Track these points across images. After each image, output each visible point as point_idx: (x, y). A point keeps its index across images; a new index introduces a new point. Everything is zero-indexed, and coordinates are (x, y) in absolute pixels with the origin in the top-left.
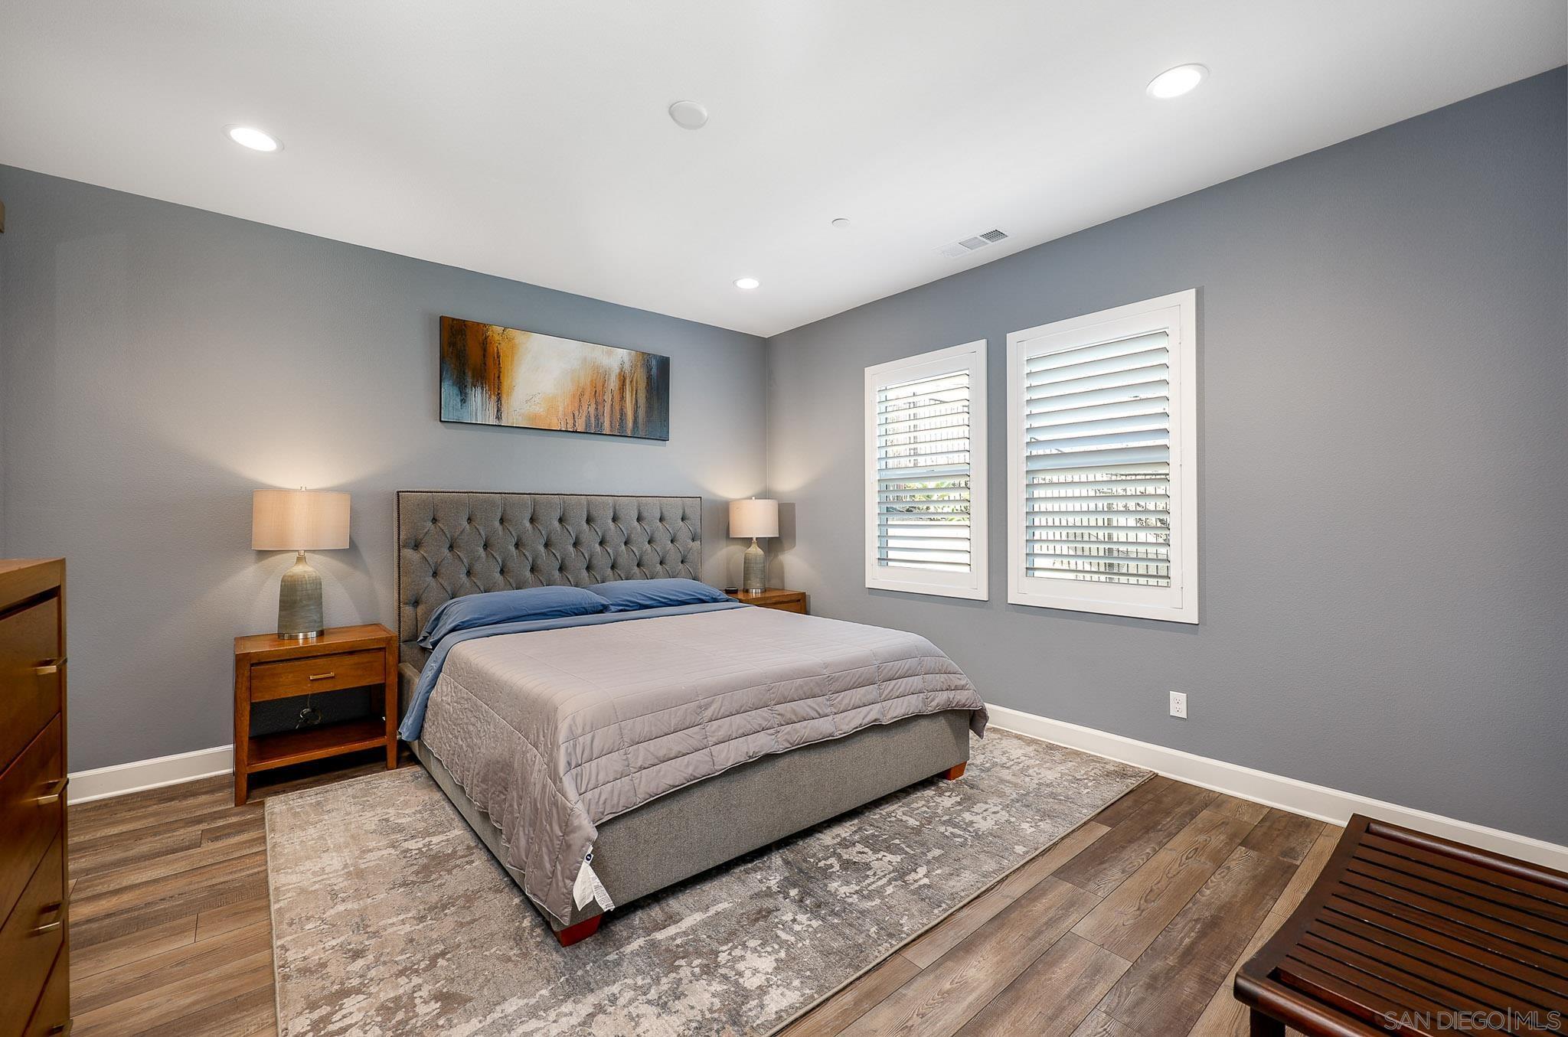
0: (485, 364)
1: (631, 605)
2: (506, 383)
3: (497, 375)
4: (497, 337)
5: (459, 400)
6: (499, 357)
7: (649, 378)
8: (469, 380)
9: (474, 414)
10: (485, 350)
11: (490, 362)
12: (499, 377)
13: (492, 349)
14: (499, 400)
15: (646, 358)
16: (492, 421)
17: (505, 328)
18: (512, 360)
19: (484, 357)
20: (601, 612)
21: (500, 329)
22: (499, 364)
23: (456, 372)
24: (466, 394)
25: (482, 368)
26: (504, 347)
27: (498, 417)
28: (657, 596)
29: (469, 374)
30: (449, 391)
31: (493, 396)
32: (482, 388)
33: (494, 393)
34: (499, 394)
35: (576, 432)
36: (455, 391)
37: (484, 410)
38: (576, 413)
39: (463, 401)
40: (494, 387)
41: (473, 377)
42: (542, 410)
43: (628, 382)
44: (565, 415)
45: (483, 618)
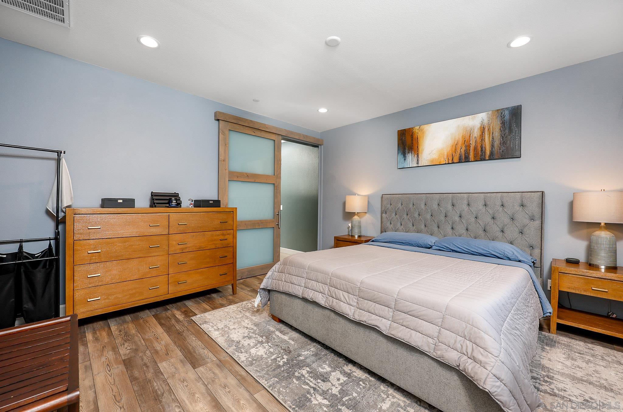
0: (412, 143)
1: (446, 248)
2: (420, 149)
3: (417, 146)
4: (417, 131)
5: (403, 160)
6: (417, 139)
7: (503, 123)
8: (407, 151)
9: (409, 164)
10: (412, 138)
11: (414, 142)
12: (418, 147)
13: (415, 136)
14: (418, 156)
15: (500, 112)
16: (415, 165)
17: (420, 126)
18: (423, 138)
19: (412, 140)
20: (429, 248)
21: (418, 127)
22: (418, 142)
23: (402, 149)
24: (406, 157)
25: (411, 145)
26: (420, 134)
27: (418, 163)
28: (463, 247)
29: (407, 149)
30: (401, 157)
31: (415, 155)
32: (411, 153)
33: (416, 154)
34: (418, 154)
35: (454, 163)
36: (402, 156)
37: (412, 160)
38: (454, 154)
39: (405, 160)
40: (416, 151)
41: (408, 150)
42: (436, 156)
43: (486, 130)
44: (448, 156)
45: (381, 240)
